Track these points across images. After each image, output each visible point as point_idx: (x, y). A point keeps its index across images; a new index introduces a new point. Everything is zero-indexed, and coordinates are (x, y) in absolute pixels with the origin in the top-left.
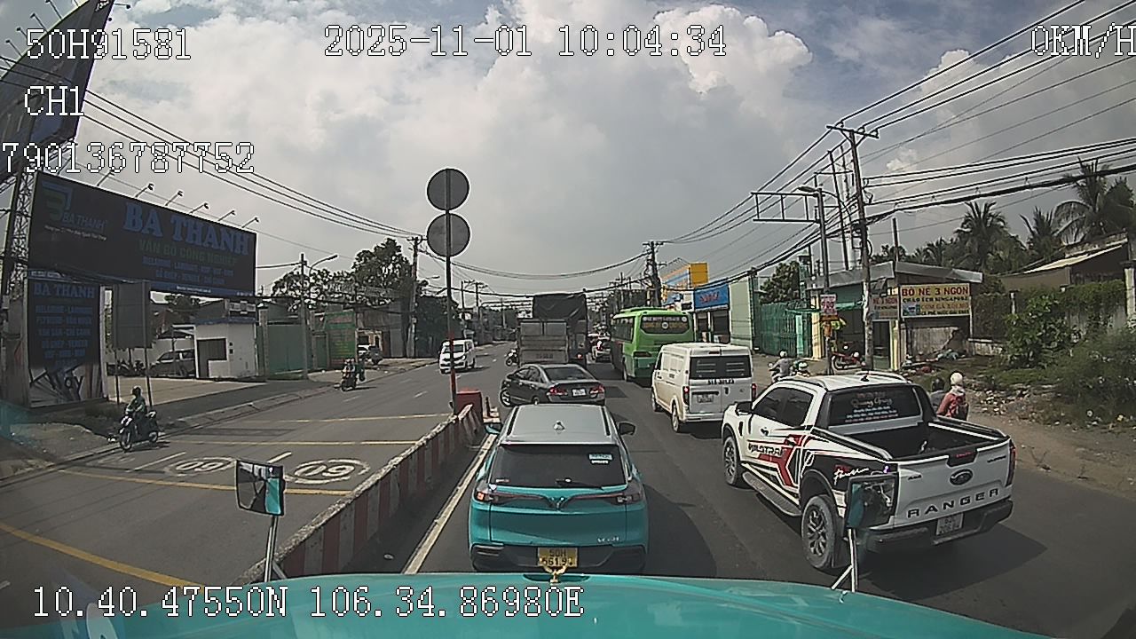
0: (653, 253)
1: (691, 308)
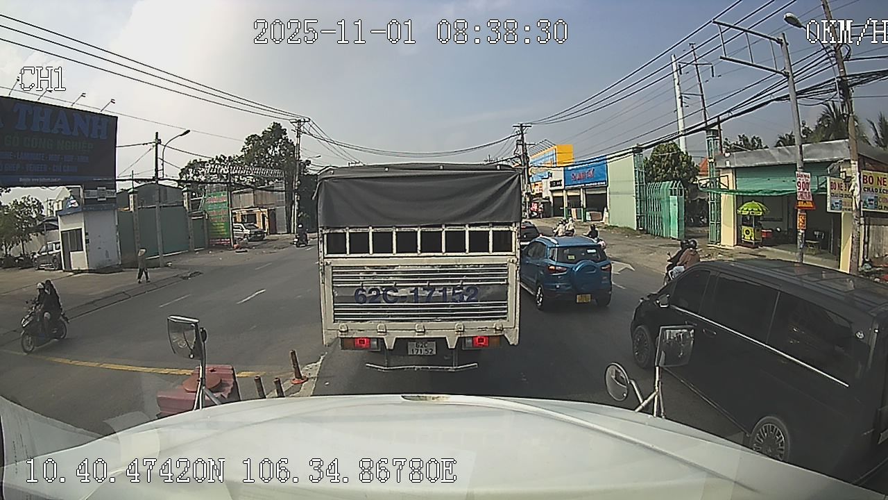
0: (522, 134)
1: (561, 185)
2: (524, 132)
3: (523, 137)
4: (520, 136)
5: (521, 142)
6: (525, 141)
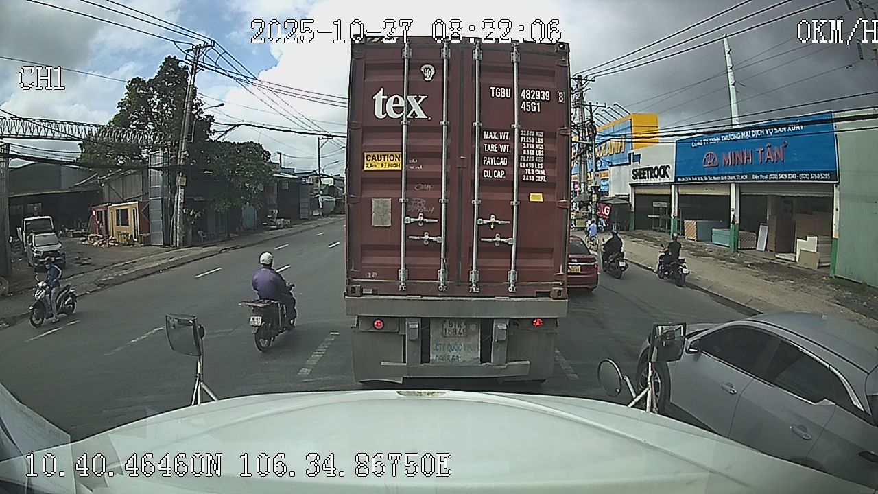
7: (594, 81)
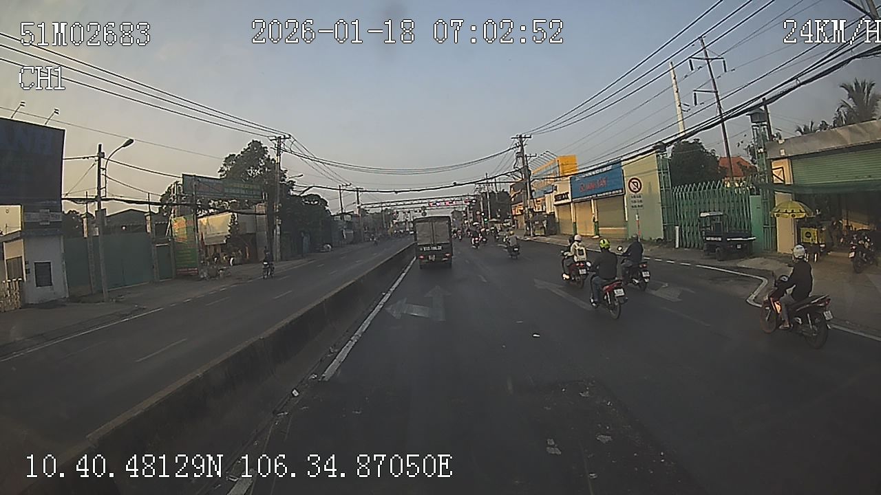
0: (522, 146)
1: (568, 198)
2: (524, 144)
3: (522, 149)
4: (520, 148)
5: (521, 155)
6: (525, 154)
7: (530, 137)
